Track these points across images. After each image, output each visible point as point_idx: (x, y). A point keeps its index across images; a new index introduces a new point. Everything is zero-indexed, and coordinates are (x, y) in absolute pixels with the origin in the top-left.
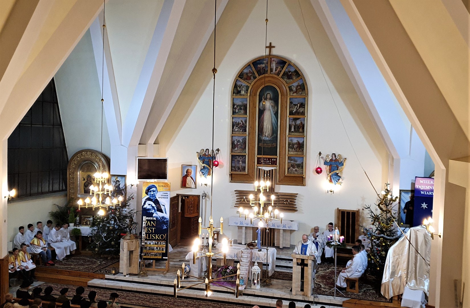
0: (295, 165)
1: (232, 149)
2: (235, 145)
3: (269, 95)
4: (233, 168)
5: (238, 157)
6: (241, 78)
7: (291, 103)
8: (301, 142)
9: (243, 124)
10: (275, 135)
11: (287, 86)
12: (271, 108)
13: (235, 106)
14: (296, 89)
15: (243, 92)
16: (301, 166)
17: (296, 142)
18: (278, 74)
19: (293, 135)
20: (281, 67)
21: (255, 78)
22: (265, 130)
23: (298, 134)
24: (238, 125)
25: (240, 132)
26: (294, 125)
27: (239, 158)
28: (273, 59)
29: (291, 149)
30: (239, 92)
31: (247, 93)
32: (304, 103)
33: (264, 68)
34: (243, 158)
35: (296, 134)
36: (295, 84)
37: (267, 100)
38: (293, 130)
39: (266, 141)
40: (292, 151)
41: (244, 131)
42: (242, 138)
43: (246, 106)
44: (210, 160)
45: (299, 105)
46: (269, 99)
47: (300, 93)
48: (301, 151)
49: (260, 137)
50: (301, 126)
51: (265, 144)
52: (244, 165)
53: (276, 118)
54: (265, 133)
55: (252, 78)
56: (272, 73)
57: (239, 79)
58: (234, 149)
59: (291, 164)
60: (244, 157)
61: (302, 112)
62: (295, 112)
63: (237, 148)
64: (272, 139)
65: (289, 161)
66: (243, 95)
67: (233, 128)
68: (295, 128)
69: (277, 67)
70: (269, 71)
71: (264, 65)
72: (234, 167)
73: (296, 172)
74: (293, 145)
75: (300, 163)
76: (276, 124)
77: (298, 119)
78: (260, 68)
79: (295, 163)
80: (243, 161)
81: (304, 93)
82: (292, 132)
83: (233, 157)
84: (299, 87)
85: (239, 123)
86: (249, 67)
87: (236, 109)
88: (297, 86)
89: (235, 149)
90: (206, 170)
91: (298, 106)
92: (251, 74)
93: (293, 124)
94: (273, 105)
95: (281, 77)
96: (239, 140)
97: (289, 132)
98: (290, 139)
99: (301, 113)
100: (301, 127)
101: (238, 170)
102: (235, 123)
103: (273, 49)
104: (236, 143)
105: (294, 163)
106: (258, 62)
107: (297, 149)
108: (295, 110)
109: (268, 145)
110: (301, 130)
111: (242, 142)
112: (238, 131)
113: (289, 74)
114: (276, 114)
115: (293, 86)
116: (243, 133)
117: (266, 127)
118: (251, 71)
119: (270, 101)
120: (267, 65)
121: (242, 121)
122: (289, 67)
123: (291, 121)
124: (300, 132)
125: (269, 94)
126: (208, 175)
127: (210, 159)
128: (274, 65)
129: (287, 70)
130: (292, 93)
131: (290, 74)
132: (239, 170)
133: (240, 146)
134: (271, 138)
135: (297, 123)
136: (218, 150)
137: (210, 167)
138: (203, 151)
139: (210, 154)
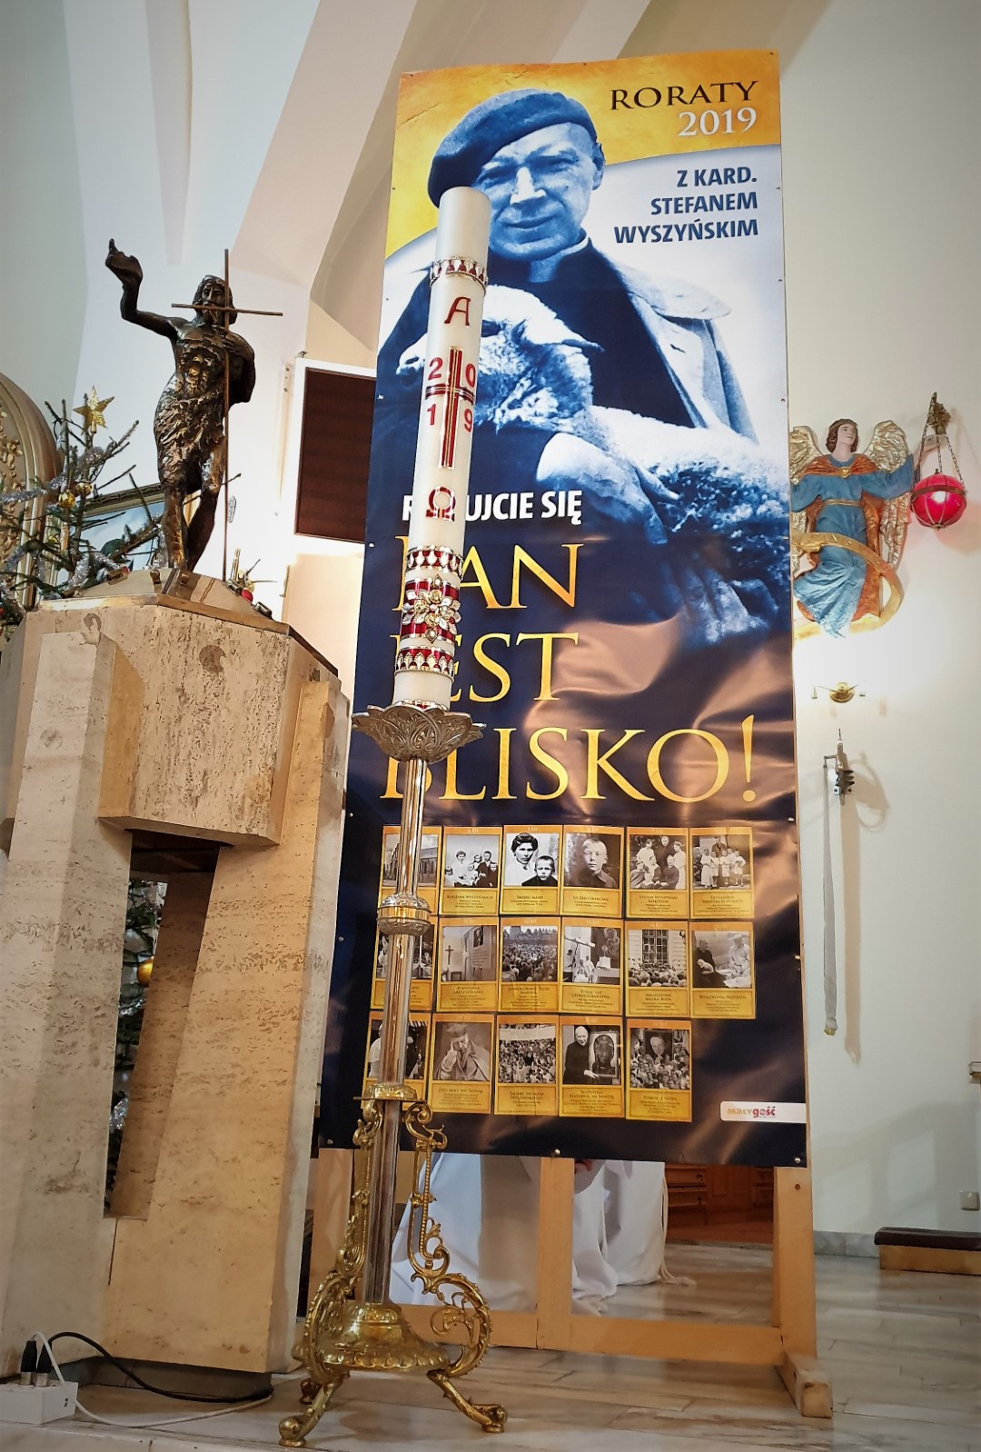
44: (872, 496)
90: (846, 573)
126: (857, 617)
127: (874, 489)
136: (939, 417)
137: (877, 550)
138: (810, 443)
139: (868, 453)
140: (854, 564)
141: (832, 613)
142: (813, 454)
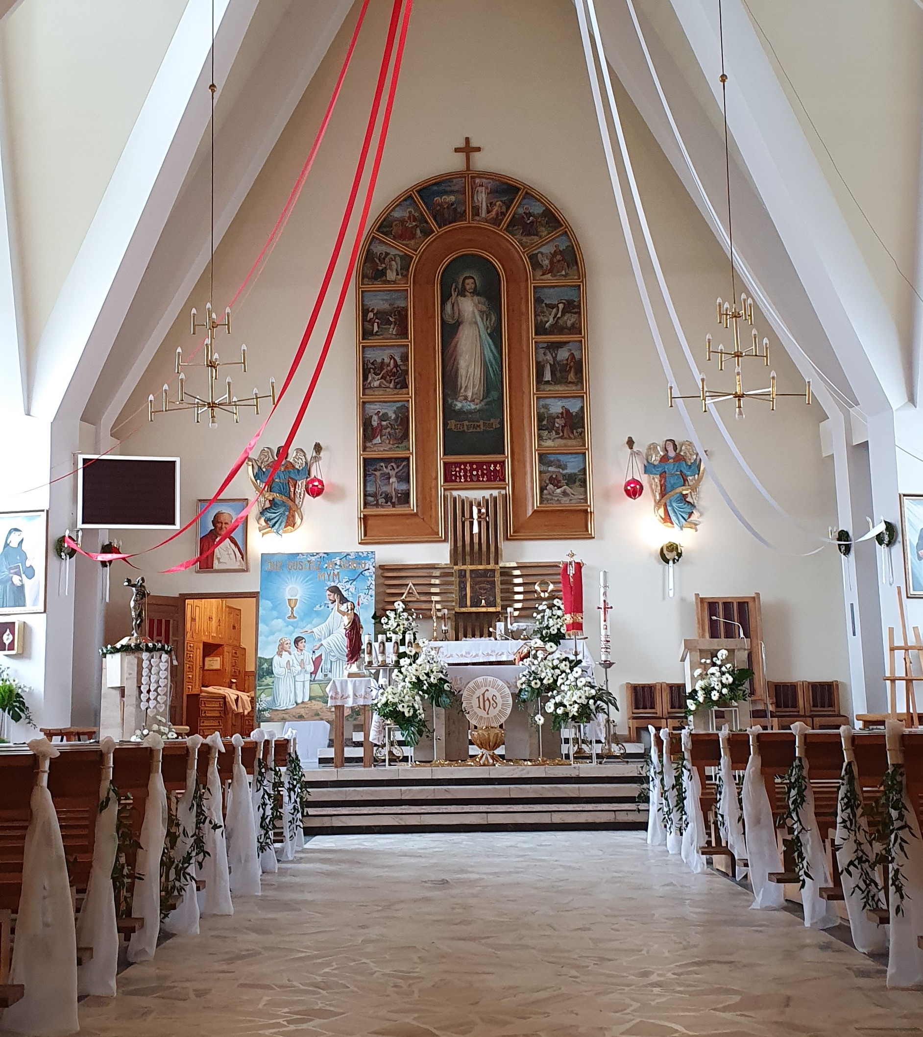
0: (561, 478)
1: (364, 442)
2: (374, 430)
3: (471, 281)
4: (369, 499)
5: (382, 464)
6: (386, 234)
7: (538, 301)
8: (574, 409)
9: (396, 365)
10: (494, 394)
11: (523, 253)
12: (479, 319)
13: (371, 315)
14: (552, 263)
15: (391, 275)
16: (579, 480)
17: (560, 411)
18: (496, 221)
19: (549, 390)
20: (504, 203)
21: (427, 232)
22: (464, 379)
23: (566, 388)
24: (381, 369)
25: (388, 390)
26: (552, 362)
27: (386, 467)
28: (477, 181)
29: (546, 432)
30: (379, 275)
31: (406, 276)
32: (576, 300)
33: (452, 205)
34: (401, 468)
35: (558, 387)
36: (547, 249)
37: (465, 296)
38: (548, 377)
39: (470, 412)
40: (550, 439)
41: (398, 386)
42: (395, 408)
43: (403, 313)
44: (292, 479)
45: (561, 306)
46: (470, 293)
47: (563, 273)
48: (575, 438)
49: (450, 401)
50: (572, 364)
51: (466, 423)
52: (404, 487)
53: (496, 347)
54: (465, 391)
55: (418, 231)
56: (477, 218)
57: (381, 237)
58: (371, 441)
59: (549, 475)
60: (404, 463)
61: (573, 324)
62: (552, 326)
63: (379, 437)
64: (487, 406)
65: (544, 468)
66: (394, 282)
67: (365, 378)
68: (553, 373)
69: (491, 204)
70: (469, 213)
71: (452, 198)
72: (374, 495)
73: (565, 500)
74: (552, 419)
75: (576, 471)
76: (497, 362)
77: (561, 345)
78: (441, 205)
79: (561, 470)
80: (399, 474)
81: (576, 272)
82: (548, 382)
83: (369, 465)
84: (558, 257)
85: (383, 362)
86: (408, 203)
87: (371, 321)
88: (554, 254)
89: (375, 441)
90: (281, 510)
91: (558, 310)
92: (414, 224)
93: (547, 361)
94: (484, 308)
95: (507, 229)
96: (385, 415)
97: (538, 383)
98: (542, 402)
99: (570, 329)
100: (571, 367)
101: (386, 502)
102: (372, 364)
103: (476, 156)
104: (375, 424)
105: (559, 472)
106: (435, 188)
107: (563, 433)
108: (551, 321)
109: (476, 423)
110: (571, 376)
111: (396, 420)
112: (380, 386)
113: (528, 222)
114: (495, 335)
115: (542, 254)
116: (396, 391)
117: (467, 372)
118: (416, 214)
119: (476, 298)
120: (461, 197)
121: (392, 357)
122: (525, 201)
123: (542, 351)
124: (570, 383)
125: (473, 278)
126: (285, 527)
127: (293, 476)
128: (482, 198)
129: (521, 211)
130: (539, 272)
131: (532, 222)
132: (389, 503)
133: (389, 430)
134: (483, 403)
135: (558, 358)
136: (318, 448)
137: (293, 501)
138: (270, 454)
139: (291, 461)
140: (285, 506)
141: (277, 525)
142: (271, 460)
